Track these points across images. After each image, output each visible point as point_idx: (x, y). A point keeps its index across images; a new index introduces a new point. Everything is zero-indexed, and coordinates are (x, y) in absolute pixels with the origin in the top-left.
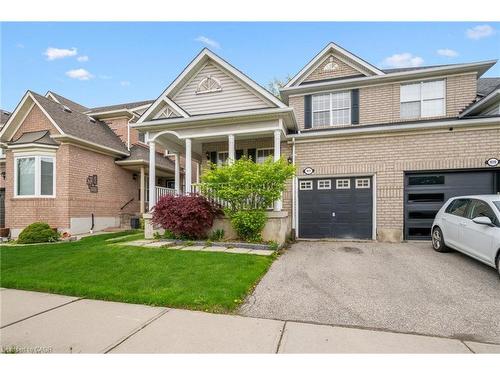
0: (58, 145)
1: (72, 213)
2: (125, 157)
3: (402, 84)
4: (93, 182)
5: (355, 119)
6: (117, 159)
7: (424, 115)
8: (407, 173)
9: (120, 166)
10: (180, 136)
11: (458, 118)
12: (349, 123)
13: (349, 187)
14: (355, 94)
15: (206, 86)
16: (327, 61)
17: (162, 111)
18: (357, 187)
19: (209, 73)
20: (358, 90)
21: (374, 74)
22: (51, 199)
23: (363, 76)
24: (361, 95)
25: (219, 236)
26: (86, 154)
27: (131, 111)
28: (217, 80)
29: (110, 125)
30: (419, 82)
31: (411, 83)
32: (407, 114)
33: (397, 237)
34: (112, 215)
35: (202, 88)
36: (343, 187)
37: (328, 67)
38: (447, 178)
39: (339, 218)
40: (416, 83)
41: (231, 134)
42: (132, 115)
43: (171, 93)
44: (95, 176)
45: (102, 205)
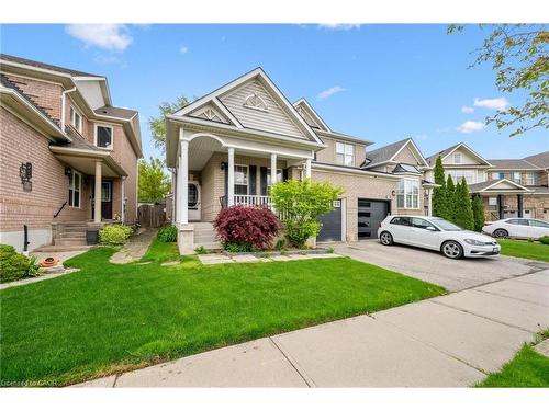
1: (2, 226)
2: (62, 142)
3: (337, 142)
4: (27, 171)
6: (51, 143)
7: (346, 164)
8: (359, 199)
9: (54, 153)
10: (225, 143)
11: (360, 169)
15: (253, 102)
17: (204, 110)
18: (334, 206)
21: (325, 129)
23: (318, 128)
25: (281, 246)
26: (19, 127)
27: (75, 79)
28: (264, 101)
29: (21, 86)
32: (339, 162)
33: (355, 239)
35: (249, 103)
38: (372, 204)
39: (325, 227)
40: (342, 143)
42: (73, 86)
43: (221, 96)
44: (29, 164)
45: (34, 210)
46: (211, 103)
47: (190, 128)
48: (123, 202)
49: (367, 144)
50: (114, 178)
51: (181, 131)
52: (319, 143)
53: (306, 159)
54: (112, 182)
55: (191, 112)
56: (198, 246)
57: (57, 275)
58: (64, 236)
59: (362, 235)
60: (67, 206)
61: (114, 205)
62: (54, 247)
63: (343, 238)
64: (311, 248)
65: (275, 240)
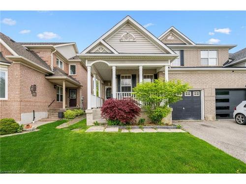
0: (10, 63)
1: (22, 111)
2: (51, 75)
3: (201, 50)
4: (34, 89)
5: (182, 64)
6: (46, 76)
7: (210, 65)
8: (216, 90)
9: (48, 80)
10: (110, 64)
11: (222, 67)
12: (179, 65)
13: (190, 95)
14: (182, 52)
15: (126, 37)
16: (169, 35)
17: (97, 48)
18: (194, 95)
19: (128, 30)
20: (183, 50)
21: (190, 44)
22: (4, 101)
23: (185, 44)
24: (185, 53)
25: (142, 122)
26: (30, 71)
27: (55, 46)
28: (133, 35)
29: (38, 54)
30: (208, 50)
31: (205, 50)
32: (203, 64)
33: (213, 119)
34: (44, 110)
35: (123, 38)
36: (188, 95)
37: (169, 38)
38: (230, 92)
39: (187, 110)
40: (206, 50)
41: (141, 65)
42: (55, 50)
43: (106, 38)
44: (35, 85)
45: (39, 104)
46: (100, 44)
47: (91, 59)
48: (81, 99)
49: (230, 48)
50: (78, 88)
51: (87, 61)
52: (173, 54)
53: (164, 66)
54: (76, 89)
55: (91, 50)
56: (95, 121)
57: (26, 132)
58: (53, 115)
59: (219, 116)
60: (55, 101)
61: (77, 100)
62: (47, 119)
63: (203, 118)
64: (167, 124)
65: (138, 119)
